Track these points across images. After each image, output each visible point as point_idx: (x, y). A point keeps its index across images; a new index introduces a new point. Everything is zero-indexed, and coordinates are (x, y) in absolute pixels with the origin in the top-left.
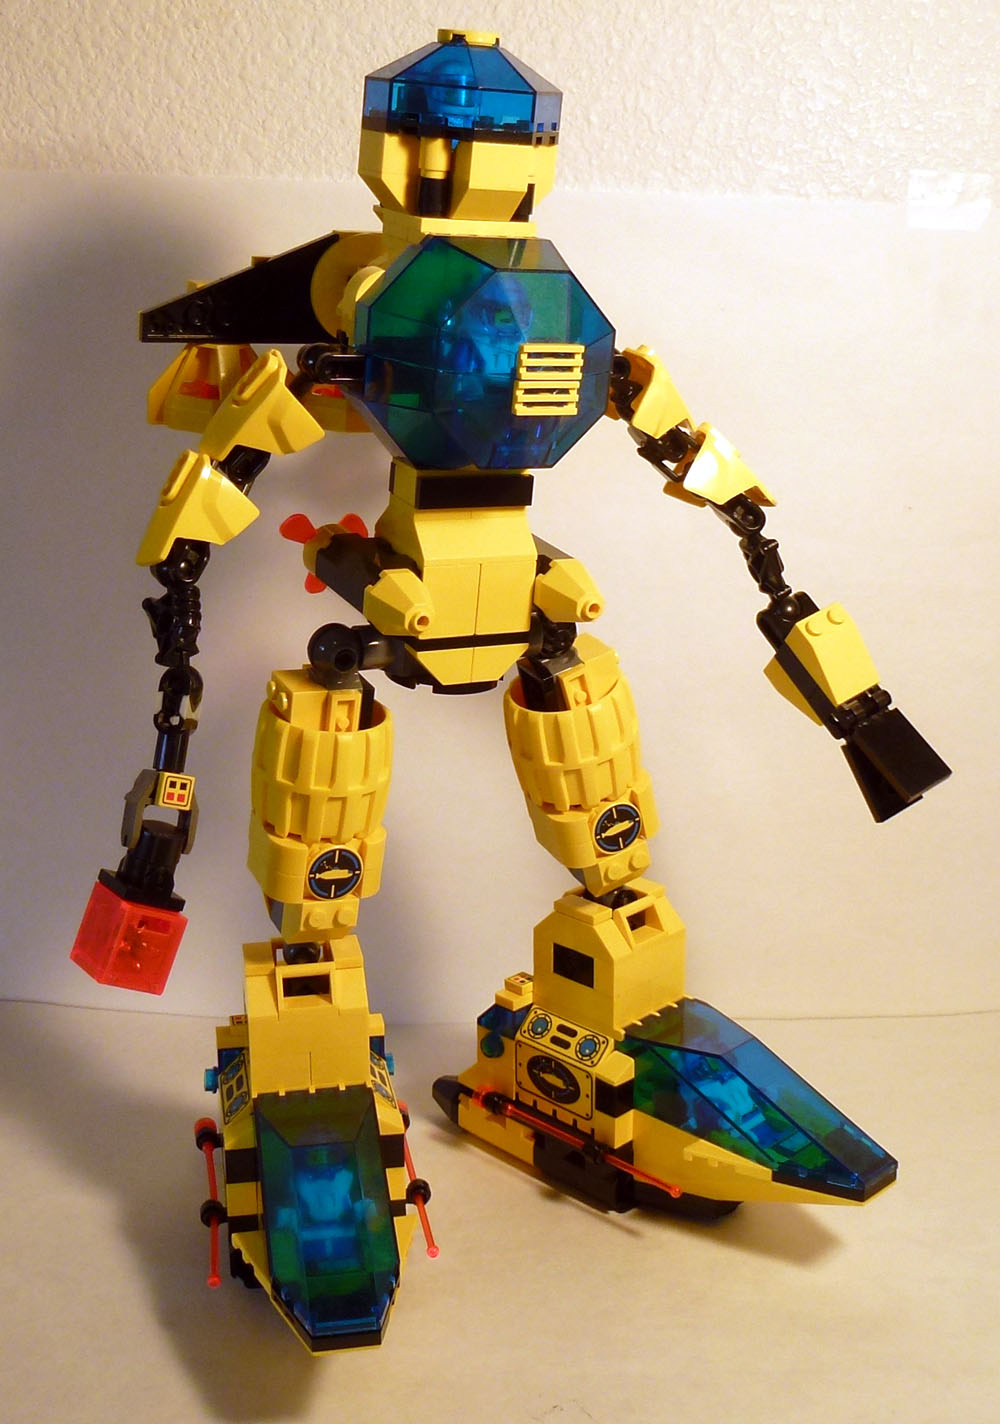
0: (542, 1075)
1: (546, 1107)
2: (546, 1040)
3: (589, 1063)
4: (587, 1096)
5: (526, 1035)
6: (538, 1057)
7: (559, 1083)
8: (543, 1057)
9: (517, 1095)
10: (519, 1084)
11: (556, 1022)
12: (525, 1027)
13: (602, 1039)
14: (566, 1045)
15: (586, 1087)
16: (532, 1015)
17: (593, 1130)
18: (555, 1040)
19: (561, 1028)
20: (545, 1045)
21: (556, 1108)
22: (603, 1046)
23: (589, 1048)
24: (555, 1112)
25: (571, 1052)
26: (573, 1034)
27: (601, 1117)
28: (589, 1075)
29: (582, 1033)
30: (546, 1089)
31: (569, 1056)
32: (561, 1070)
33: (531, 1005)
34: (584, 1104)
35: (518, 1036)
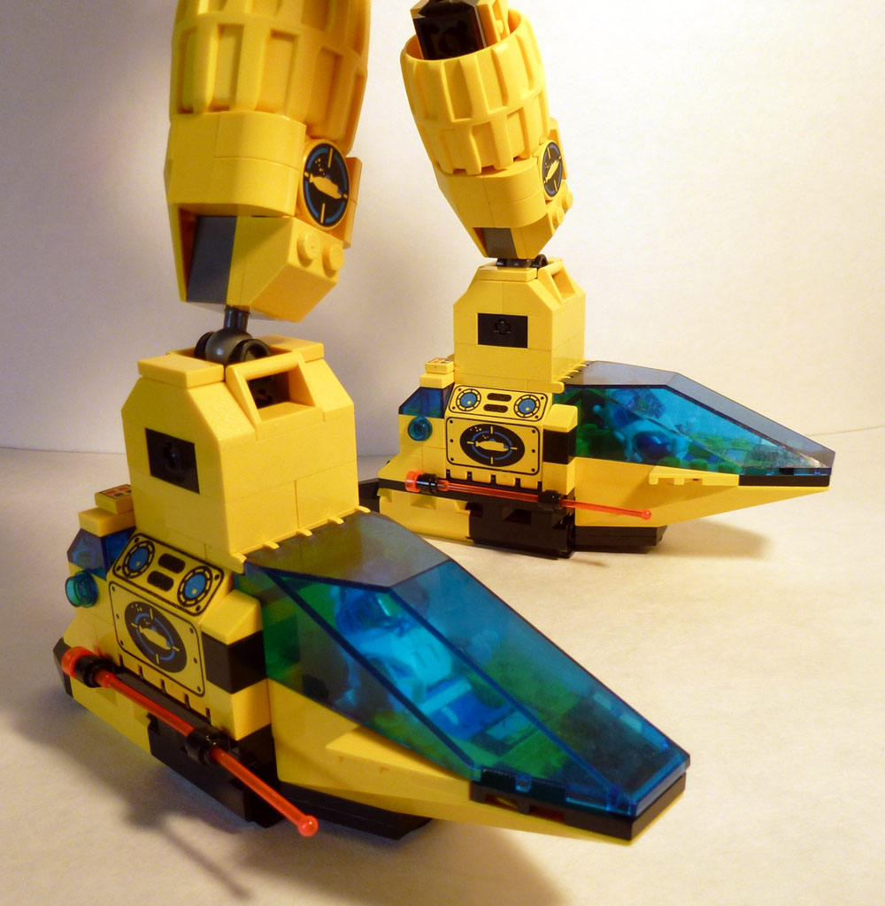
0: (478, 444)
1: (482, 475)
2: (480, 409)
3: (533, 418)
4: (534, 451)
5: (457, 410)
6: (473, 427)
7: (499, 447)
8: (479, 426)
9: (448, 471)
10: (451, 461)
11: (485, 393)
12: (453, 404)
13: (539, 396)
14: (504, 409)
15: (531, 442)
16: (456, 393)
17: (540, 484)
18: (488, 408)
19: (491, 397)
20: (480, 414)
21: (494, 473)
22: (543, 402)
23: (529, 406)
24: (493, 477)
25: (510, 413)
26: (508, 398)
27: (550, 468)
28: (535, 429)
29: (515, 396)
30: (482, 457)
31: (509, 418)
32: (502, 434)
33: (454, 384)
34: (529, 460)
35: (448, 413)
